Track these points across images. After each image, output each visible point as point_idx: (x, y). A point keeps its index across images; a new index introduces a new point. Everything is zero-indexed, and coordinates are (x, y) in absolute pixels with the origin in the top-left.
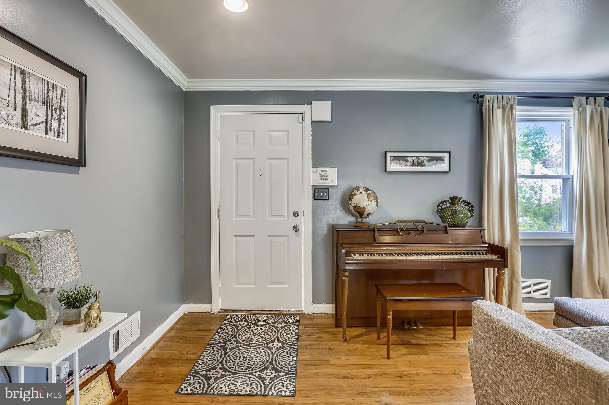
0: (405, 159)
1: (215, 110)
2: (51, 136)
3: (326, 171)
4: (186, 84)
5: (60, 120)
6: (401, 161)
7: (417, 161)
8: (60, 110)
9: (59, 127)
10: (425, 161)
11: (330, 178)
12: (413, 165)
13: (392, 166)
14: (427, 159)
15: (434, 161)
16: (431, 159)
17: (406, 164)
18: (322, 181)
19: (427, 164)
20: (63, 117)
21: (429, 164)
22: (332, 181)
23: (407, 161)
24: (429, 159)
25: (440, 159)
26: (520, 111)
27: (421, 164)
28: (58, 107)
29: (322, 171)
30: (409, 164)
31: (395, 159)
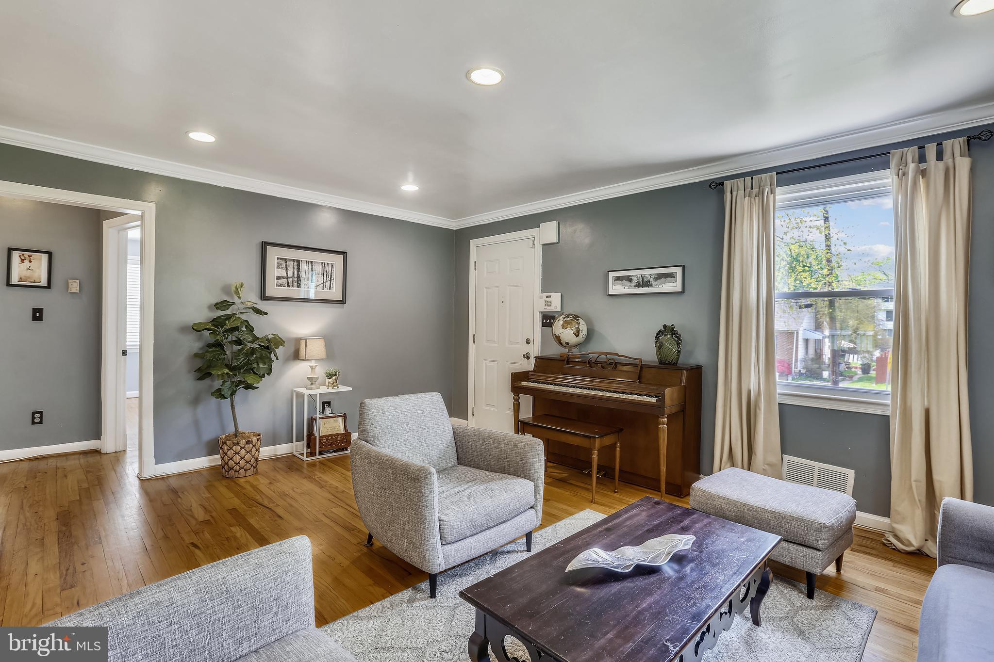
0: (629, 279)
1: (473, 243)
2: (326, 290)
3: (550, 296)
4: (454, 224)
5: (331, 281)
6: (624, 282)
7: (643, 280)
8: (331, 275)
9: (330, 284)
10: (651, 279)
11: (553, 304)
12: (638, 285)
13: (615, 288)
14: (653, 276)
15: (663, 279)
16: (659, 277)
17: (630, 284)
18: (546, 307)
19: (654, 283)
20: (332, 279)
21: (656, 283)
22: (556, 307)
23: (630, 280)
24: (657, 276)
25: (671, 276)
26: (782, 195)
27: (648, 284)
28: (330, 275)
29: (547, 297)
30: (633, 285)
31: (618, 279)
